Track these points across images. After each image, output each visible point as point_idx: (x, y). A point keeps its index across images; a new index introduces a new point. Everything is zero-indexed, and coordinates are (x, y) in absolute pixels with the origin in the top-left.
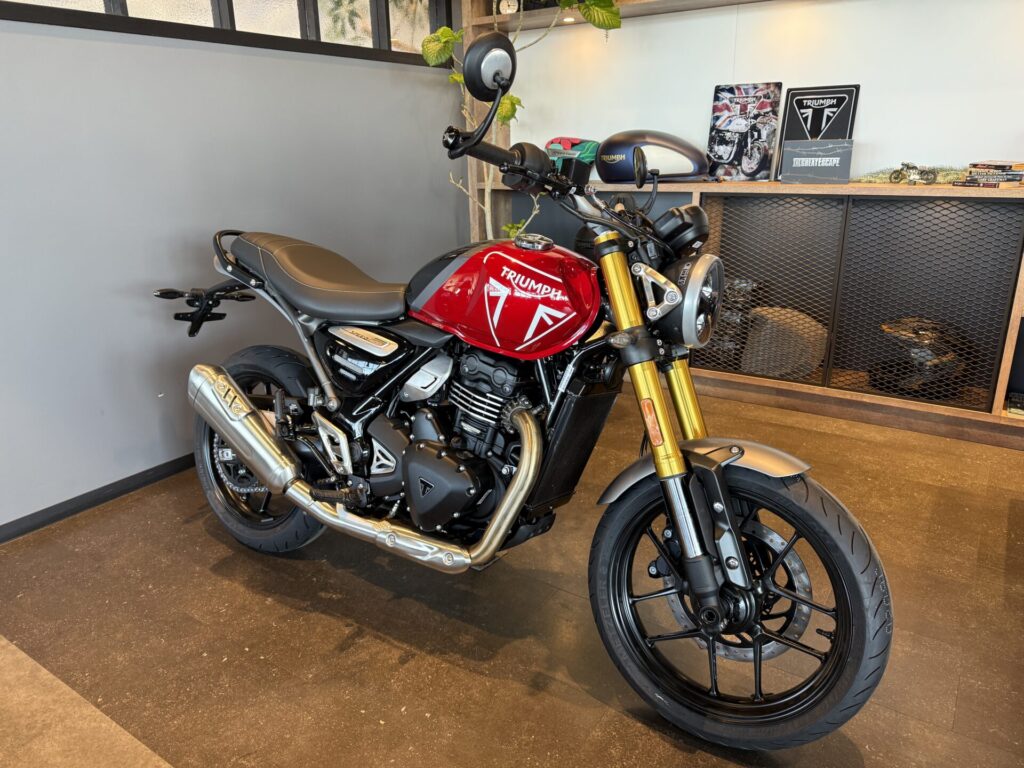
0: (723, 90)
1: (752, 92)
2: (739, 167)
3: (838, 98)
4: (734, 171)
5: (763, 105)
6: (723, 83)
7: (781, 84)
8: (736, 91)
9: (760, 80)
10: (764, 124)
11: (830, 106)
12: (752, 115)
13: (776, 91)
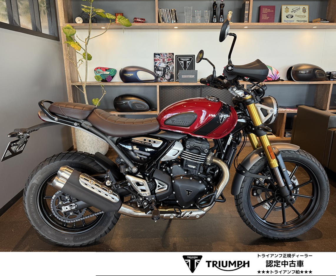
0: (156, 54)
1: (165, 56)
2: (165, 78)
3: (190, 58)
4: (163, 79)
5: (169, 60)
6: (156, 52)
7: (174, 53)
8: (161, 55)
9: (168, 52)
10: (170, 65)
11: (188, 61)
12: (166, 62)
13: (173, 56)
